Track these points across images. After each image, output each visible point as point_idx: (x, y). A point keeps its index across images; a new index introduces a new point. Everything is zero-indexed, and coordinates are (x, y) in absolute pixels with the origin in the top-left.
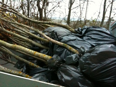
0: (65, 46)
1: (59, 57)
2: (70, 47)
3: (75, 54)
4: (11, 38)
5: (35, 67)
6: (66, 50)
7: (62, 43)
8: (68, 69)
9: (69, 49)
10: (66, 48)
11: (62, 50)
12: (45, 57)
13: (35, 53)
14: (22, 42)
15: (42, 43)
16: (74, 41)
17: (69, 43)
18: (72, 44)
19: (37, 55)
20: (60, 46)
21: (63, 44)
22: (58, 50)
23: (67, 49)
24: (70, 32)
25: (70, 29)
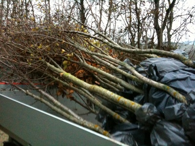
0: (166, 90)
1: (155, 107)
2: (174, 91)
3: (180, 104)
4: (97, 76)
5: (122, 121)
6: (168, 96)
7: (161, 85)
8: (165, 129)
9: (173, 95)
10: (168, 93)
11: (161, 96)
12: (133, 106)
13: (119, 99)
14: (112, 83)
15: (136, 84)
16: (183, 81)
17: (173, 85)
18: (178, 86)
19: (122, 102)
20: (158, 90)
21: (164, 87)
22: (155, 96)
23: (170, 95)
24: (185, 65)
25: (186, 61)
